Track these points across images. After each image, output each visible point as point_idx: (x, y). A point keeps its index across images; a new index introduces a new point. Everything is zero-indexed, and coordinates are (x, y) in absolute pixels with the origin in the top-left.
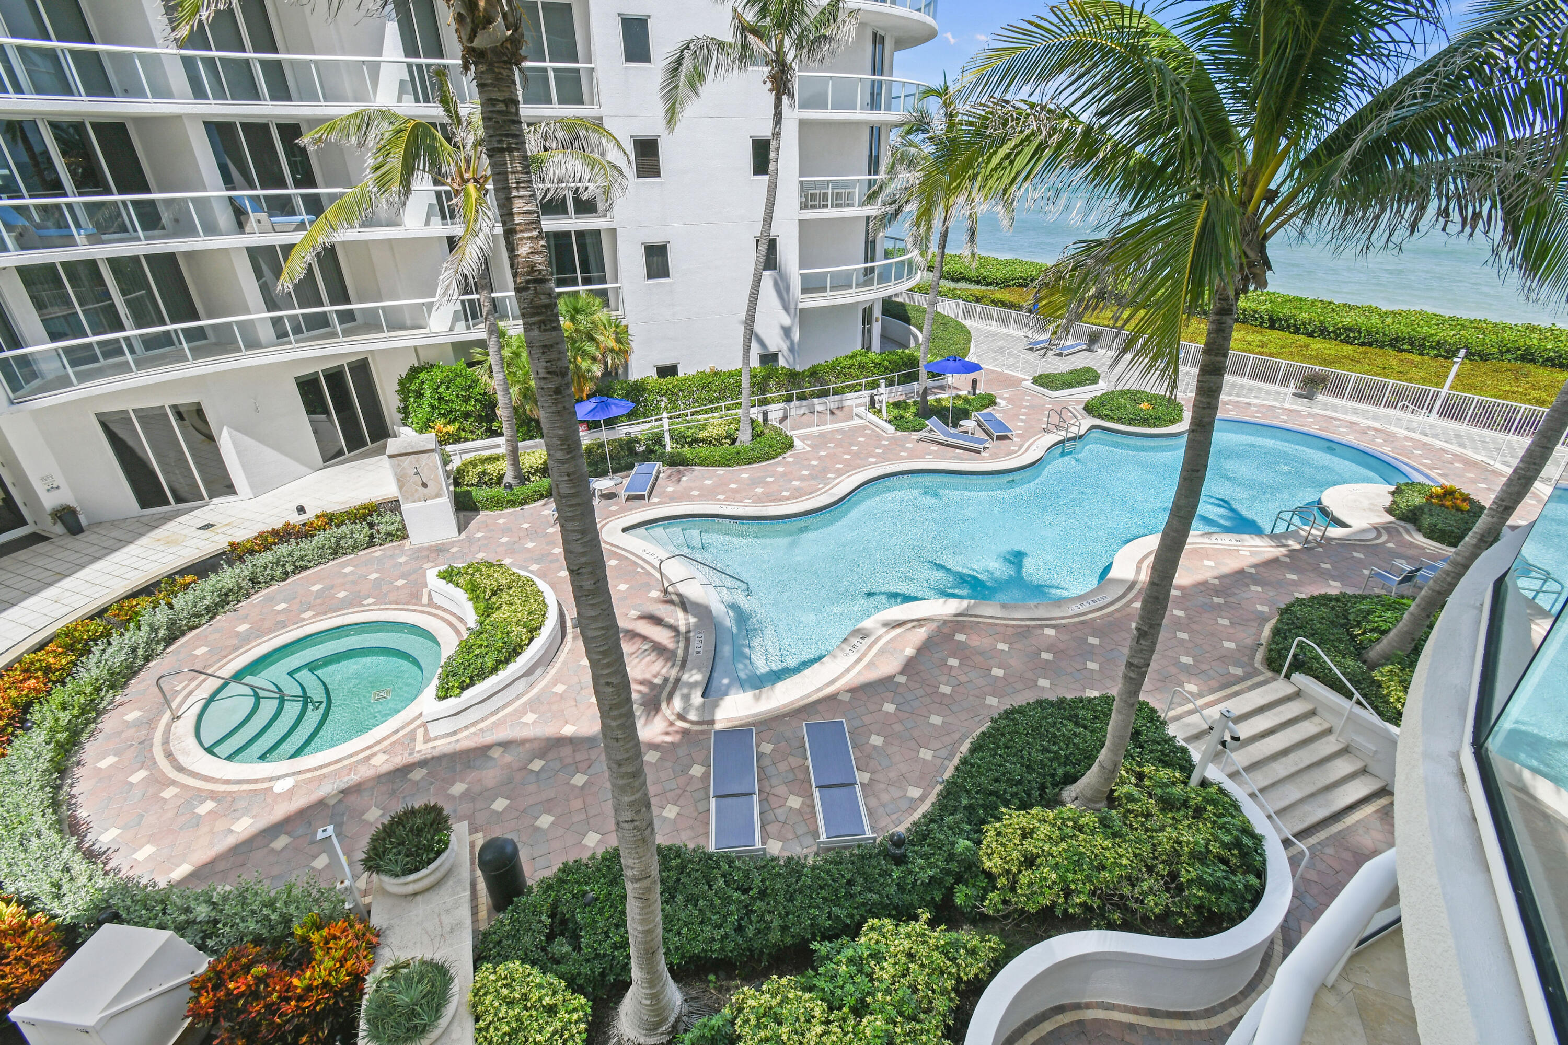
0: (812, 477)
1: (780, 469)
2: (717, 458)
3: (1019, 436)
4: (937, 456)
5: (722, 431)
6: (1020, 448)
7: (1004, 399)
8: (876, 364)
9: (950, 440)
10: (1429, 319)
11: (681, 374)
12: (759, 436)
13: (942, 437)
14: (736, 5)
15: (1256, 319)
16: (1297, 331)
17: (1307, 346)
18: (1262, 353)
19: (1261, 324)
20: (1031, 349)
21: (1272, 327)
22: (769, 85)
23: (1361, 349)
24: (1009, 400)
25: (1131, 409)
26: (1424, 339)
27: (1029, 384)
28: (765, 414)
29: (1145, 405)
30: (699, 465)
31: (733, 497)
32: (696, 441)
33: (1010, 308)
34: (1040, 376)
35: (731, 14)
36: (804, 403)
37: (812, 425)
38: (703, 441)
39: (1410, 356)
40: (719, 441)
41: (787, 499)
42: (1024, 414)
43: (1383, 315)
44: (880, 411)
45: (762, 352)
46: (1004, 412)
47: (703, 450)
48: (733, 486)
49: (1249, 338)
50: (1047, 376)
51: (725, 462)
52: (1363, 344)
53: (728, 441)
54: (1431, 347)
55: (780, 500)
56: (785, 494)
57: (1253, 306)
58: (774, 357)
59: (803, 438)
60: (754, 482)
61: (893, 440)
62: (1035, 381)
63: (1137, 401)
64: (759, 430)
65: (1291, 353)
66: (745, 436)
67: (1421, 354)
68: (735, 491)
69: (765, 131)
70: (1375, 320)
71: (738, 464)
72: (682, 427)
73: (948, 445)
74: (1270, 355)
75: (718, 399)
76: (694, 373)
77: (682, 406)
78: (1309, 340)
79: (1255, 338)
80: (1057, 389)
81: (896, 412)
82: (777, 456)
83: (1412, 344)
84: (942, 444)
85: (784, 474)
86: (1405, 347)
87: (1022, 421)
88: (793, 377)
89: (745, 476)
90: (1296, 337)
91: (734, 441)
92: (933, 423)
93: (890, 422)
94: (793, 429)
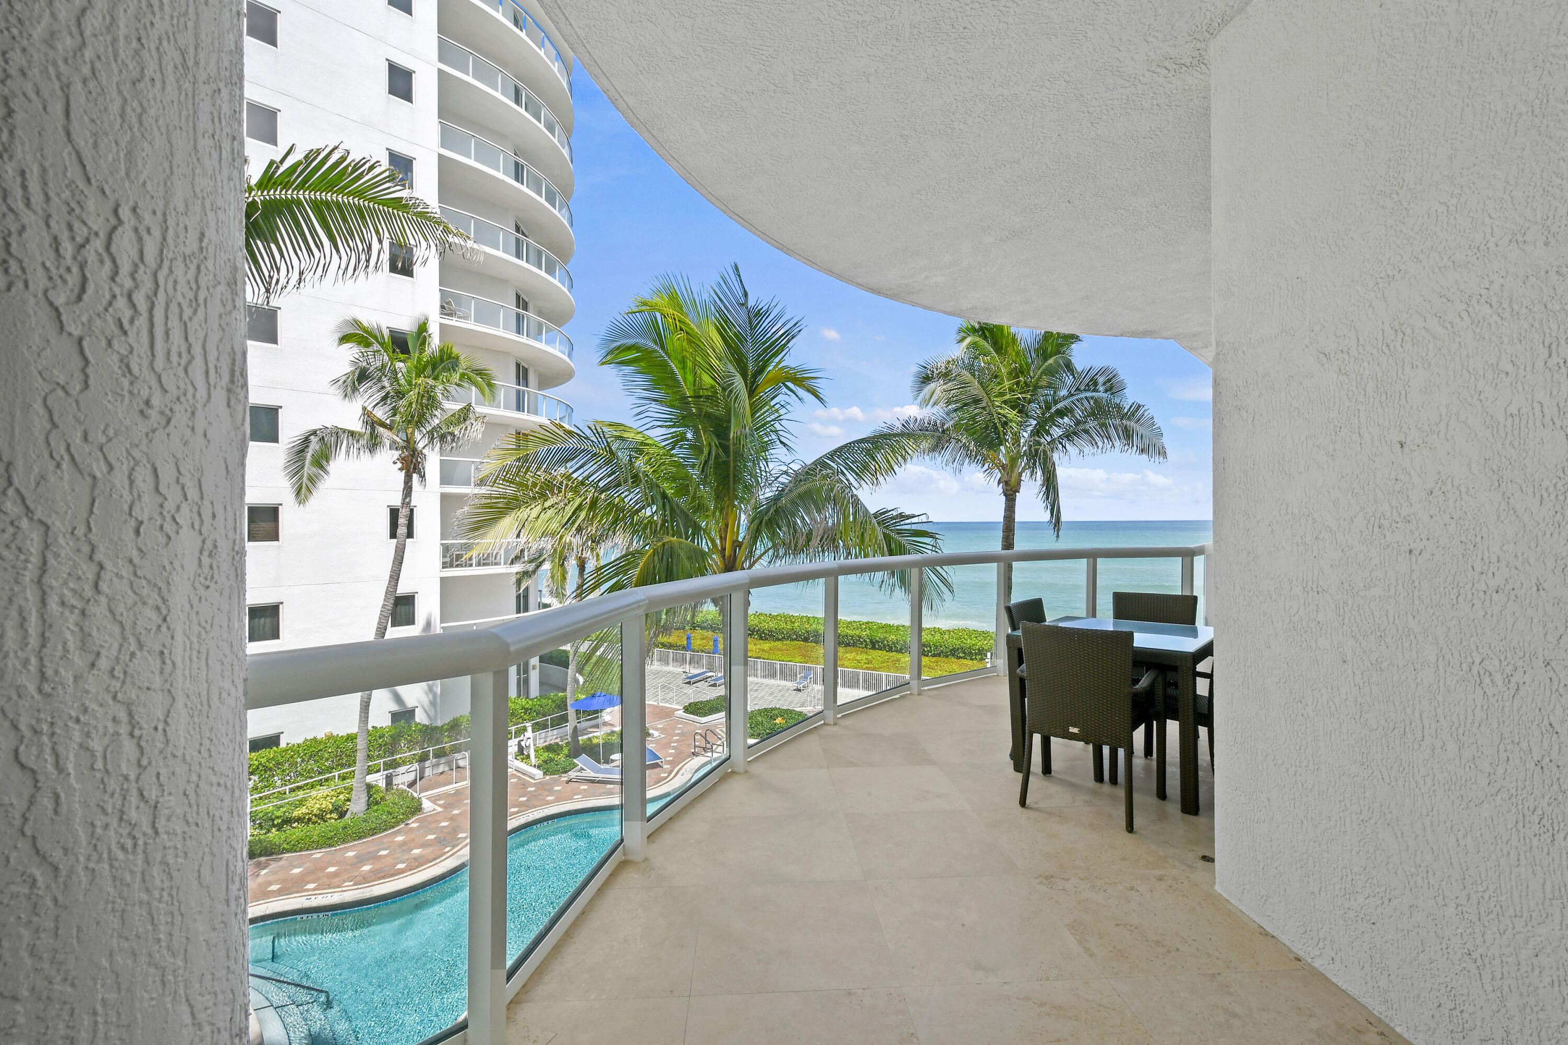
0: (438, 841)
1: (400, 838)
2: (315, 838)
3: (669, 762)
4: (586, 795)
5: (327, 805)
6: (670, 774)
7: (657, 729)
8: (526, 710)
9: (601, 776)
10: (970, 633)
11: (283, 745)
12: (377, 803)
13: (592, 774)
14: (366, 405)
15: (862, 643)
16: (891, 650)
17: (898, 660)
18: (868, 669)
19: (866, 645)
20: (689, 683)
21: (874, 648)
22: (399, 465)
23: (934, 659)
24: (662, 730)
25: (766, 725)
26: (970, 648)
27: (681, 713)
28: (389, 780)
29: (779, 720)
30: (288, 851)
31: (330, 883)
32: (288, 821)
33: (669, 648)
34: (690, 704)
35: (360, 411)
36: (443, 760)
37: (450, 783)
38: (299, 820)
39: (965, 661)
40: (321, 816)
41: (402, 871)
42: (676, 741)
43: (942, 633)
44: (528, 757)
45: (395, 707)
46: (657, 742)
47: (296, 832)
48: (332, 869)
49: (858, 658)
50: (696, 704)
51: (327, 842)
52: (934, 656)
53: (334, 815)
54: (976, 654)
55: (392, 875)
56: (401, 866)
57: (857, 632)
58: (411, 713)
59: (434, 800)
60: (361, 860)
61: (541, 786)
62: (687, 710)
63: (773, 718)
64: (377, 797)
65: (888, 667)
66: (357, 806)
67: (972, 659)
68: (335, 875)
69: (397, 501)
70: (938, 636)
71: (344, 842)
72: (268, 807)
73: (599, 782)
74: (874, 669)
75: (330, 769)
76: (300, 741)
77: (279, 783)
78: (900, 656)
79: (862, 657)
80: (705, 715)
81: (545, 755)
82: (397, 824)
83: (964, 653)
84: (592, 781)
85: (404, 843)
86: (961, 655)
87: (673, 748)
88: (429, 733)
89: (351, 854)
90: (891, 654)
91: (342, 815)
92: (582, 761)
93: (539, 767)
94: (421, 791)
